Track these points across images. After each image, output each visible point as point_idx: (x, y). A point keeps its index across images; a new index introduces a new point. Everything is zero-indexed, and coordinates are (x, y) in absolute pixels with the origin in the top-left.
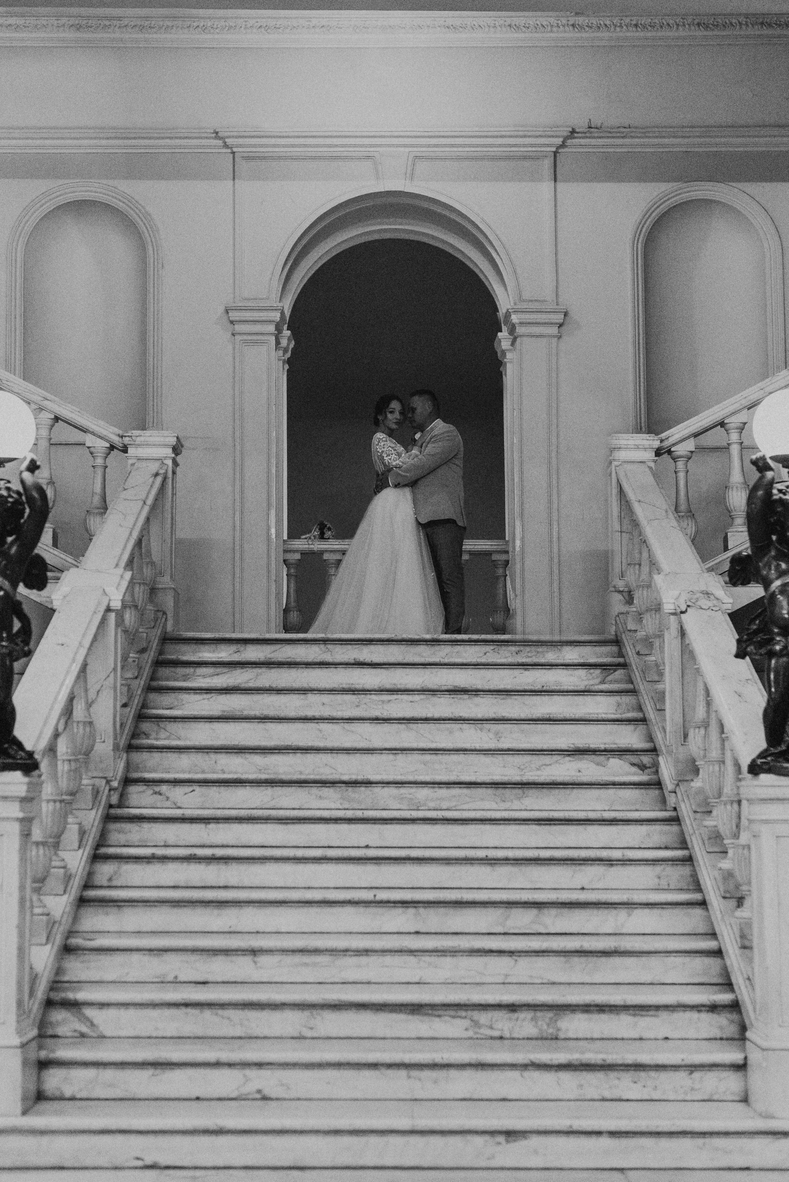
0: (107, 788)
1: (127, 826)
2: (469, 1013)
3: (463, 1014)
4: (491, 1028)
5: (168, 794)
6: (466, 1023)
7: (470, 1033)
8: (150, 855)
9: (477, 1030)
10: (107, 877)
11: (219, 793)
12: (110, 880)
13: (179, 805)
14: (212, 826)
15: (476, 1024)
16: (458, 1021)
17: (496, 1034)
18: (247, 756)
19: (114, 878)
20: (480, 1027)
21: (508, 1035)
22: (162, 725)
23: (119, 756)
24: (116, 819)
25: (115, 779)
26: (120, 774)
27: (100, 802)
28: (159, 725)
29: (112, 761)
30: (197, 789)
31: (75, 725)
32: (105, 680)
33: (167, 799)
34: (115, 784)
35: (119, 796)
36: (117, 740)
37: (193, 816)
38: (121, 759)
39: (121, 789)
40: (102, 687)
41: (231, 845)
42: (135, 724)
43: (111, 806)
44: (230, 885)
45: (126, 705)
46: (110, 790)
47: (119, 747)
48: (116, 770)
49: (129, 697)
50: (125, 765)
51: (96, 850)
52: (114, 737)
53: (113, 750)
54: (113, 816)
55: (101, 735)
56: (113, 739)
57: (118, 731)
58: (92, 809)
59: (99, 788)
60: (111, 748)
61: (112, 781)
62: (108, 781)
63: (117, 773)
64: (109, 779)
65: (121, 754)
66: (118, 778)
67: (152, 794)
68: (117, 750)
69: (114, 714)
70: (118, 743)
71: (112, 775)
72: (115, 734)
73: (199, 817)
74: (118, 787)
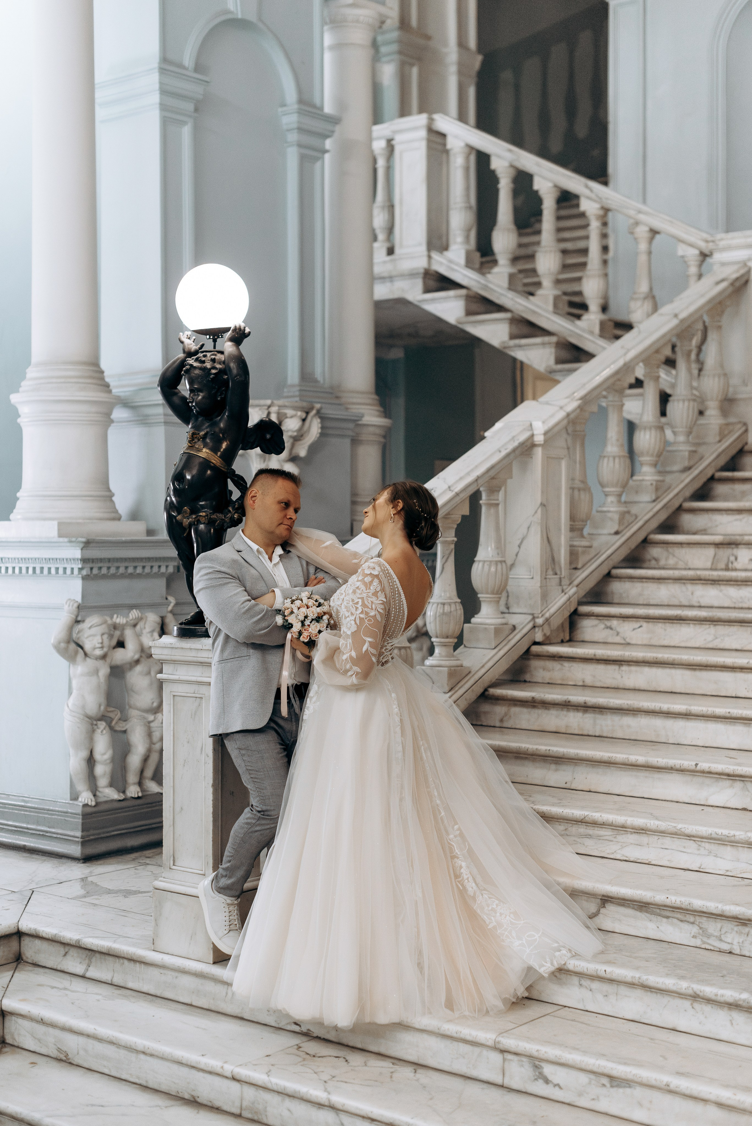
0: (530, 625)
1: (549, 664)
2: (698, 919)
3: (692, 919)
4: (721, 940)
5: (619, 629)
6: (695, 929)
7: (698, 942)
8: (530, 699)
9: (705, 939)
10: (498, 718)
11: (665, 630)
12: (501, 721)
13: (628, 640)
14: (625, 668)
15: (704, 932)
16: (685, 926)
17: (726, 947)
18: (723, 587)
19: (505, 719)
20: (709, 936)
21: (737, 951)
22: (670, 550)
23: (563, 591)
24: (539, 656)
25: (542, 616)
26: (552, 610)
27: (509, 641)
28: (668, 551)
29: (539, 598)
30: (645, 625)
31: (481, 564)
32: (533, 515)
33: (618, 634)
34: (540, 621)
35: (564, 631)
36: (561, 574)
37: (605, 658)
38: (565, 594)
39: (562, 625)
40: (531, 523)
41: (642, 688)
42: (629, 552)
43: (535, 643)
44: (605, 735)
45: (617, 533)
46: (534, 627)
47: (566, 582)
48: (549, 607)
49: (626, 524)
50: (571, 600)
51: (486, 690)
52: (550, 572)
53: (541, 587)
54: (535, 653)
55: (530, 571)
56: (546, 575)
57: (563, 565)
58: (495, 648)
59: (516, 626)
60: (539, 584)
61: (538, 617)
62: (534, 618)
63: (548, 610)
64: (536, 615)
65: (567, 588)
66: (547, 615)
67: (604, 629)
68: (560, 585)
69: (548, 549)
70: (564, 578)
71: (539, 612)
72: (553, 569)
73: (610, 658)
74: (543, 625)
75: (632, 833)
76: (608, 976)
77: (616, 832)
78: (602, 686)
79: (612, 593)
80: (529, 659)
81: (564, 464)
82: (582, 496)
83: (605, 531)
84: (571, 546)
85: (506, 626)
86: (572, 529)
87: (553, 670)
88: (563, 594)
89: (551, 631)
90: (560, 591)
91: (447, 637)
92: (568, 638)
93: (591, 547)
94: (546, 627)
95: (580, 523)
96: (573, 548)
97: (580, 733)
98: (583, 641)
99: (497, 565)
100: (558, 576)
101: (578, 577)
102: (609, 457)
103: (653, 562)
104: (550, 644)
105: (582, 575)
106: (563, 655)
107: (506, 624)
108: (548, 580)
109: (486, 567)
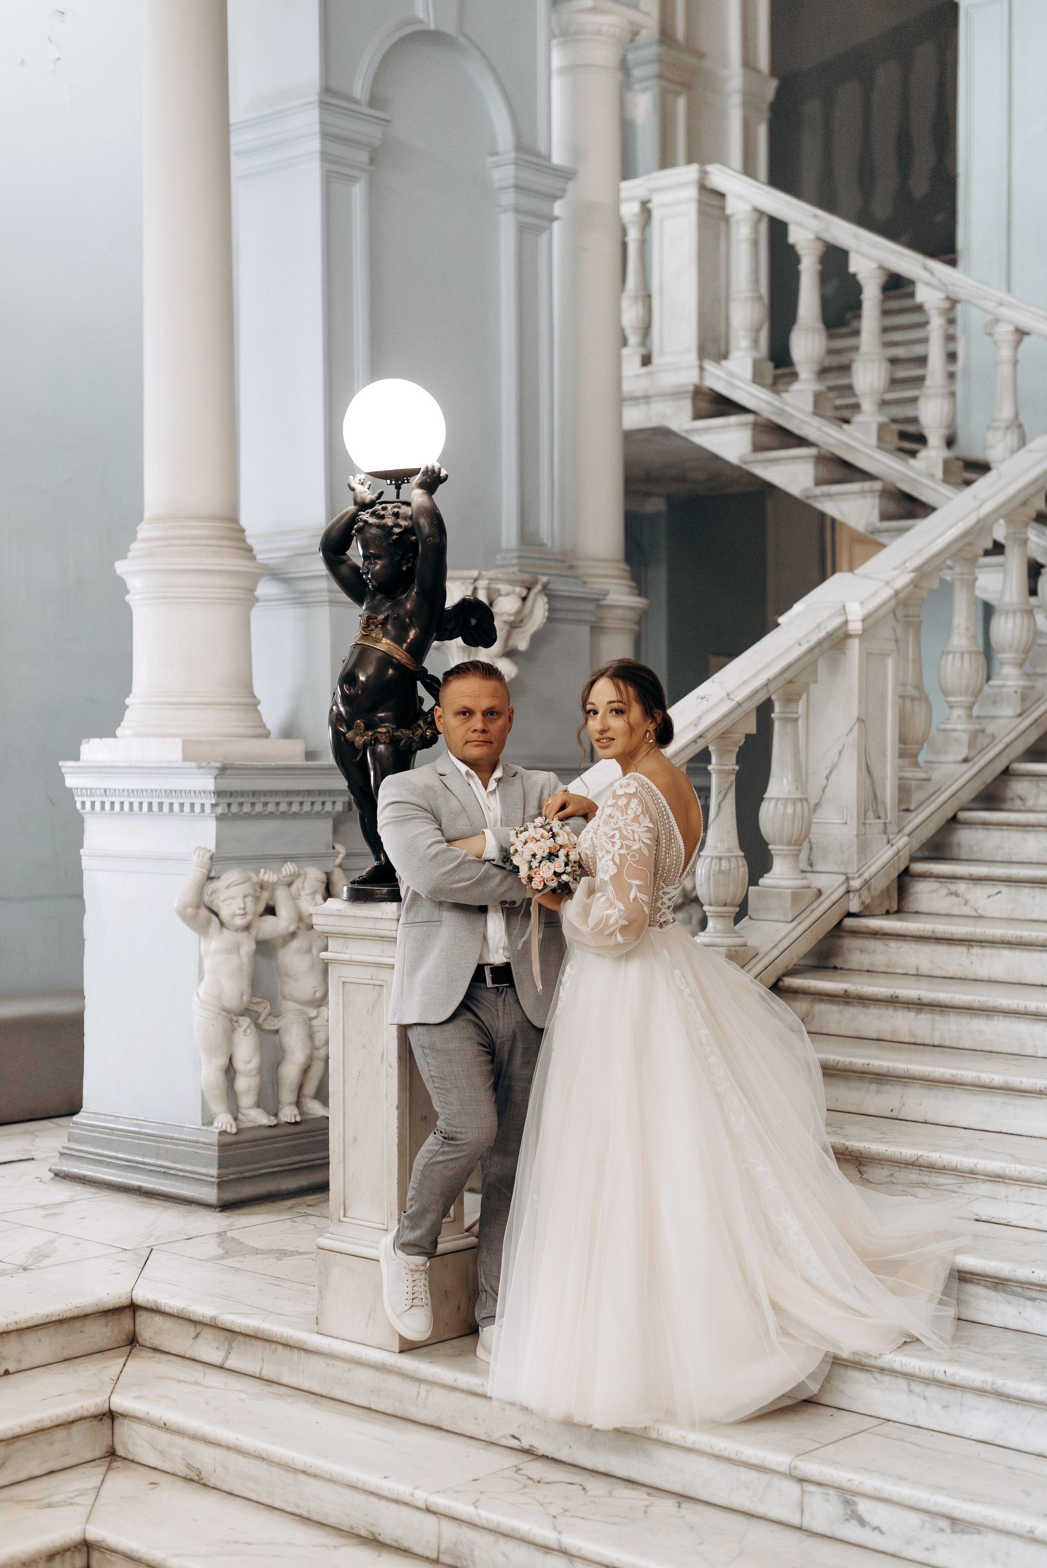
0: (842, 890)
1: (870, 944)
5: (968, 897)
8: (842, 992)
11: (1034, 898)
13: (981, 912)
14: (976, 951)
22: (1042, 785)
23: (889, 842)
24: (855, 933)
25: (860, 876)
26: (874, 869)
27: (813, 911)
28: (1038, 786)
29: (854, 849)
30: (1005, 890)
31: (773, 803)
32: (847, 735)
33: (966, 902)
34: (856, 884)
35: (890, 898)
36: (886, 818)
37: (947, 936)
38: (892, 846)
39: (888, 889)
40: (844, 746)
41: (1000, 979)
42: (983, 787)
43: (849, 915)
44: (947, 1044)
45: (966, 760)
46: (848, 892)
47: (892, 829)
48: (869, 864)
49: (979, 747)
50: (900, 854)
51: (779, 979)
52: (871, 814)
53: (857, 836)
54: (848, 928)
55: (843, 813)
56: (865, 820)
57: (889, 806)
58: (793, 920)
59: (823, 890)
60: (854, 832)
61: (853, 879)
62: (847, 879)
63: (868, 868)
64: (849, 875)
65: (894, 838)
66: (867, 875)
67: (947, 895)
68: (885, 832)
69: (868, 781)
70: (891, 823)
71: (855, 871)
72: (876, 811)
73: (955, 937)
74: (860, 889)
75: (984, 1181)
76: (949, 1379)
77: (961, 1180)
78: (944, 975)
79: (959, 845)
80: (841, 937)
81: (890, 663)
82: (917, 710)
83: (950, 758)
84: (900, 779)
85: (807, 890)
86: (902, 755)
87: (874, 951)
88: (889, 845)
89: (873, 898)
90: (885, 841)
91: (725, 905)
92: (895, 907)
93: (929, 780)
94: (864, 892)
95: (914, 746)
96: (903, 781)
97: (913, 1040)
98: (917, 913)
99: (795, 804)
100: (882, 821)
101: (910, 822)
102: (954, 653)
103: (1018, 803)
104: (871, 916)
105: (915, 819)
106: (889, 931)
107: (808, 887)
108: (867, 826)
109: (780, 807)
